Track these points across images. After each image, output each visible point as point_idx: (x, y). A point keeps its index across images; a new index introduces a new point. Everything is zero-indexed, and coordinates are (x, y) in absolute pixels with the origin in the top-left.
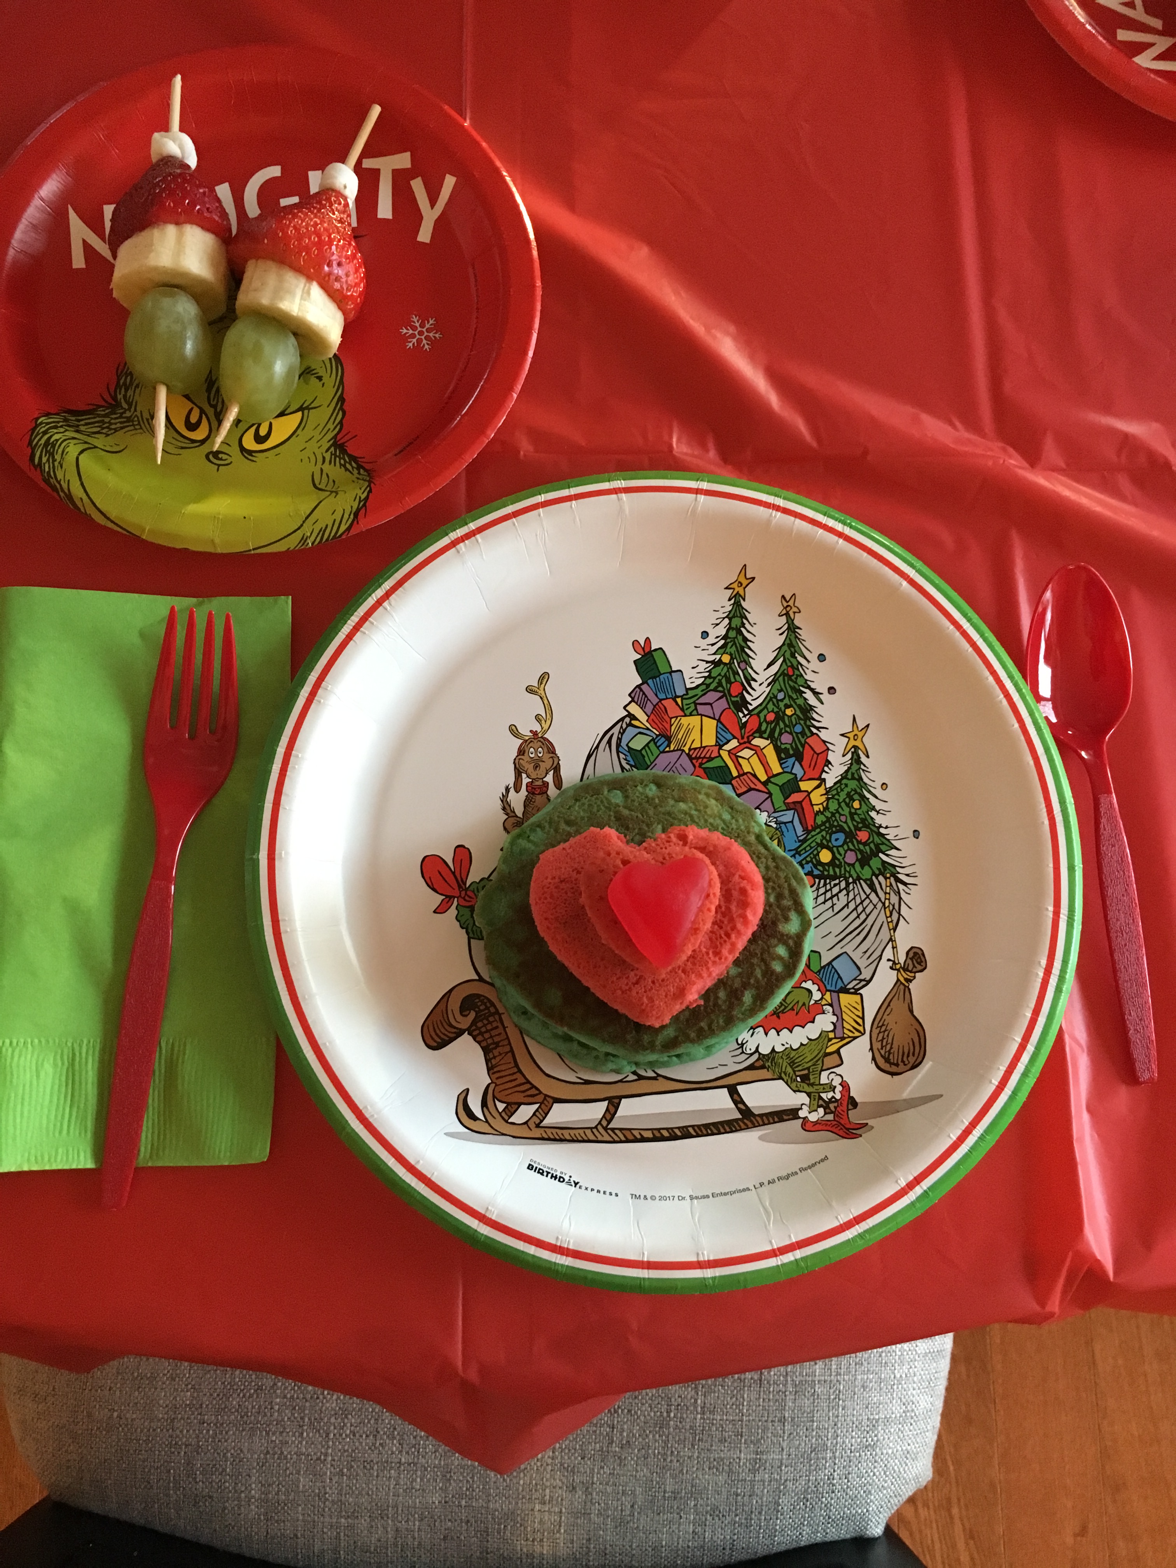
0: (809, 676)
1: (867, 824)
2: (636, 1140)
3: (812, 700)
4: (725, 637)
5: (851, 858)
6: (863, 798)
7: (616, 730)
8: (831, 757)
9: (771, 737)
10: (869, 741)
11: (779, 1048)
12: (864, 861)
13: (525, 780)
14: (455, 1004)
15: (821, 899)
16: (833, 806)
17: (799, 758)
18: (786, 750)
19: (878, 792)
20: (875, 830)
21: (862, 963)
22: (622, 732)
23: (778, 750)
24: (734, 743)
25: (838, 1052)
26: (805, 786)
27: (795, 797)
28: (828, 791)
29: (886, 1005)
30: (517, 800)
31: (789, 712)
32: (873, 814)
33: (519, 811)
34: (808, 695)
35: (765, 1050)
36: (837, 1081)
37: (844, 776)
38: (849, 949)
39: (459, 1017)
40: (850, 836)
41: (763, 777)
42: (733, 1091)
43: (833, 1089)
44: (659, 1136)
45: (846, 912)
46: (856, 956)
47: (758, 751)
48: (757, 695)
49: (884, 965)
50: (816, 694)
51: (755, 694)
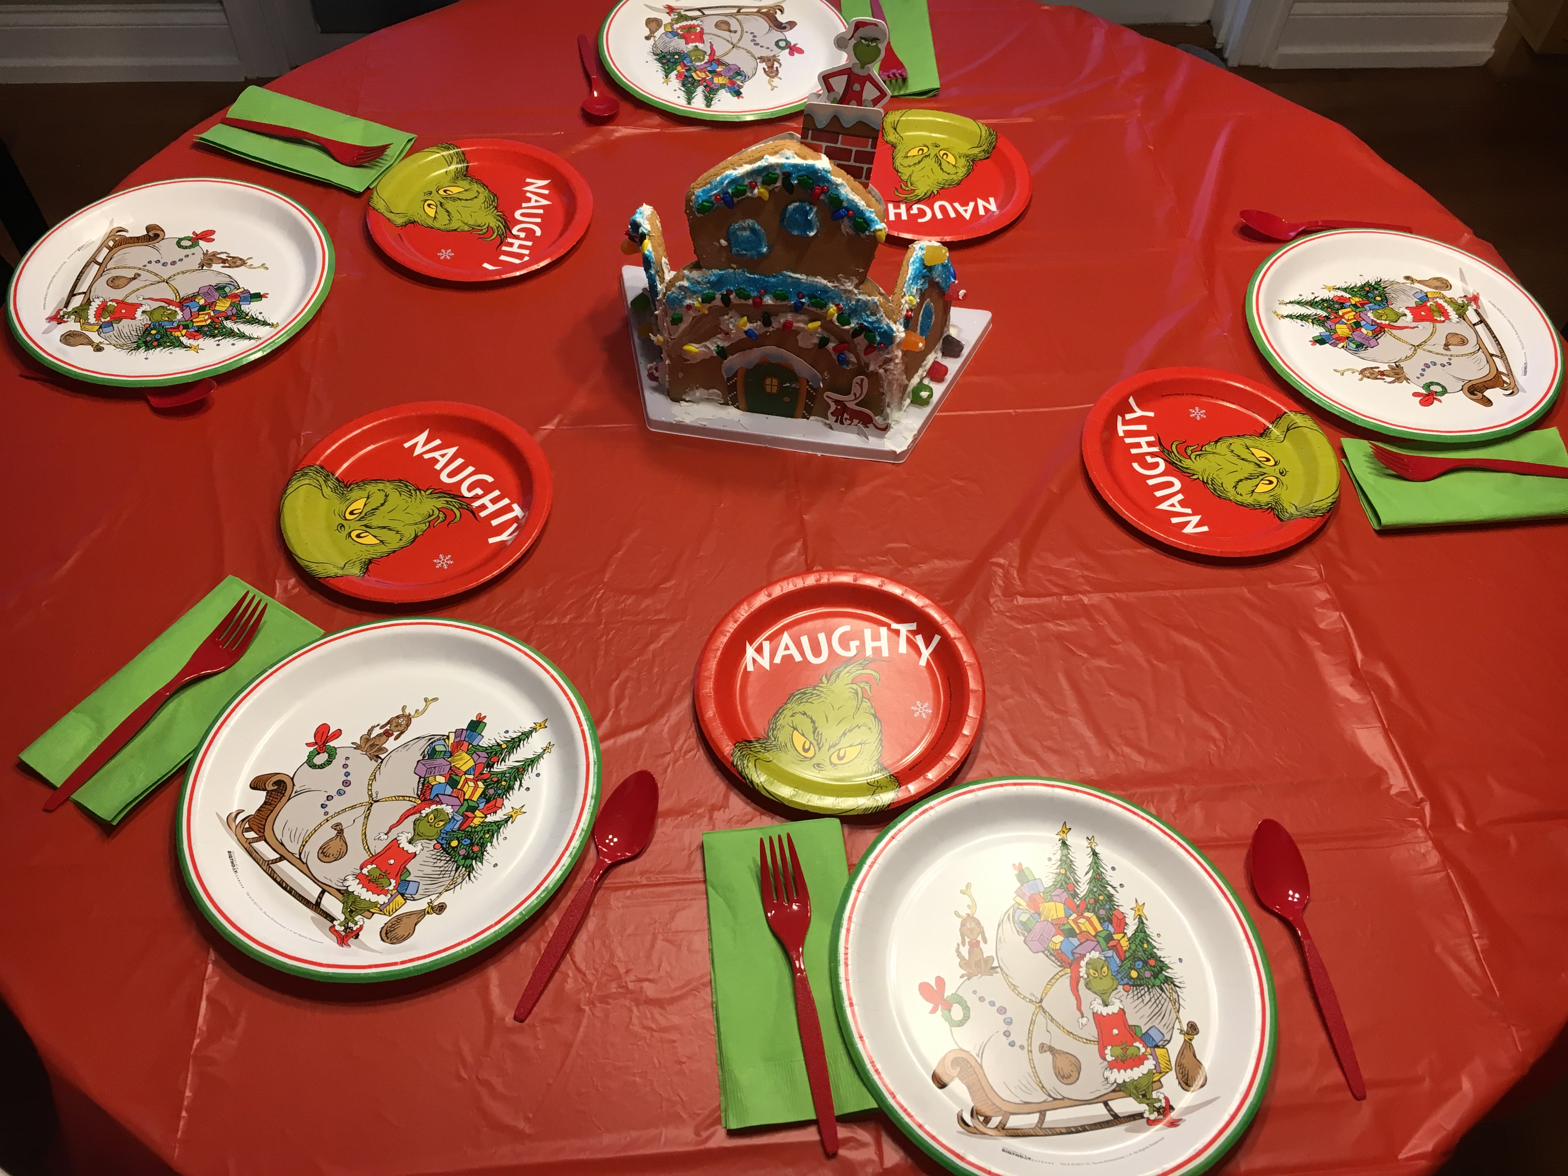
0: (1108, 879)
1: (1153, 956)
2: (1058, 1134)
3: (1112, 891)
4: (1061, 860)
5: (1148, 974)
6: (1148, 942)
7: (1011, 912)
8: (1127, 921)
9: (1094, 911)
10: (1146, 911)
11: (1127, 1080)
12: (1155, 976)
13: (967, 940)
14: (948, 1063)
15: (1136, 997)
16: (1133, 947)
17: (1111, 922)
18: (1103, 919)
19: (1155, 938)
20: (1158, 959)
21: (1164, 1031)
22: (1014, 912)
23: (1099, 919)
24: (1074, 916)
25: (1159, 1080)
26: (1116, 937)
27: (1111, 943)
28: (1129, 939)
29: (1181, 1053)
30: (965, 951)
31: (1101, 898)
32: (1155, 950)
33: (967, 957)
34: (1109, 888)
35: (1120, 1081)
36: (1161, 1097)
37: (1136, 931)
38: (1156, 1024)
39: (951, 1070)
40: (1145, 963)
41: (1093, 933)
42: (1106, 1104)
43: (1160, 1101)
44: (1070, 1131)
45: (1150, 1003)
46: (1160, 1027)
47: (1089, 919)
48: (1083, 889)
49: (1176, 1032)
50: (1114, 888)
51: (1082, 889)
